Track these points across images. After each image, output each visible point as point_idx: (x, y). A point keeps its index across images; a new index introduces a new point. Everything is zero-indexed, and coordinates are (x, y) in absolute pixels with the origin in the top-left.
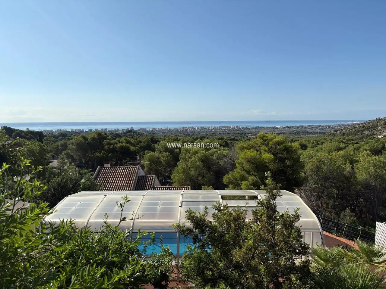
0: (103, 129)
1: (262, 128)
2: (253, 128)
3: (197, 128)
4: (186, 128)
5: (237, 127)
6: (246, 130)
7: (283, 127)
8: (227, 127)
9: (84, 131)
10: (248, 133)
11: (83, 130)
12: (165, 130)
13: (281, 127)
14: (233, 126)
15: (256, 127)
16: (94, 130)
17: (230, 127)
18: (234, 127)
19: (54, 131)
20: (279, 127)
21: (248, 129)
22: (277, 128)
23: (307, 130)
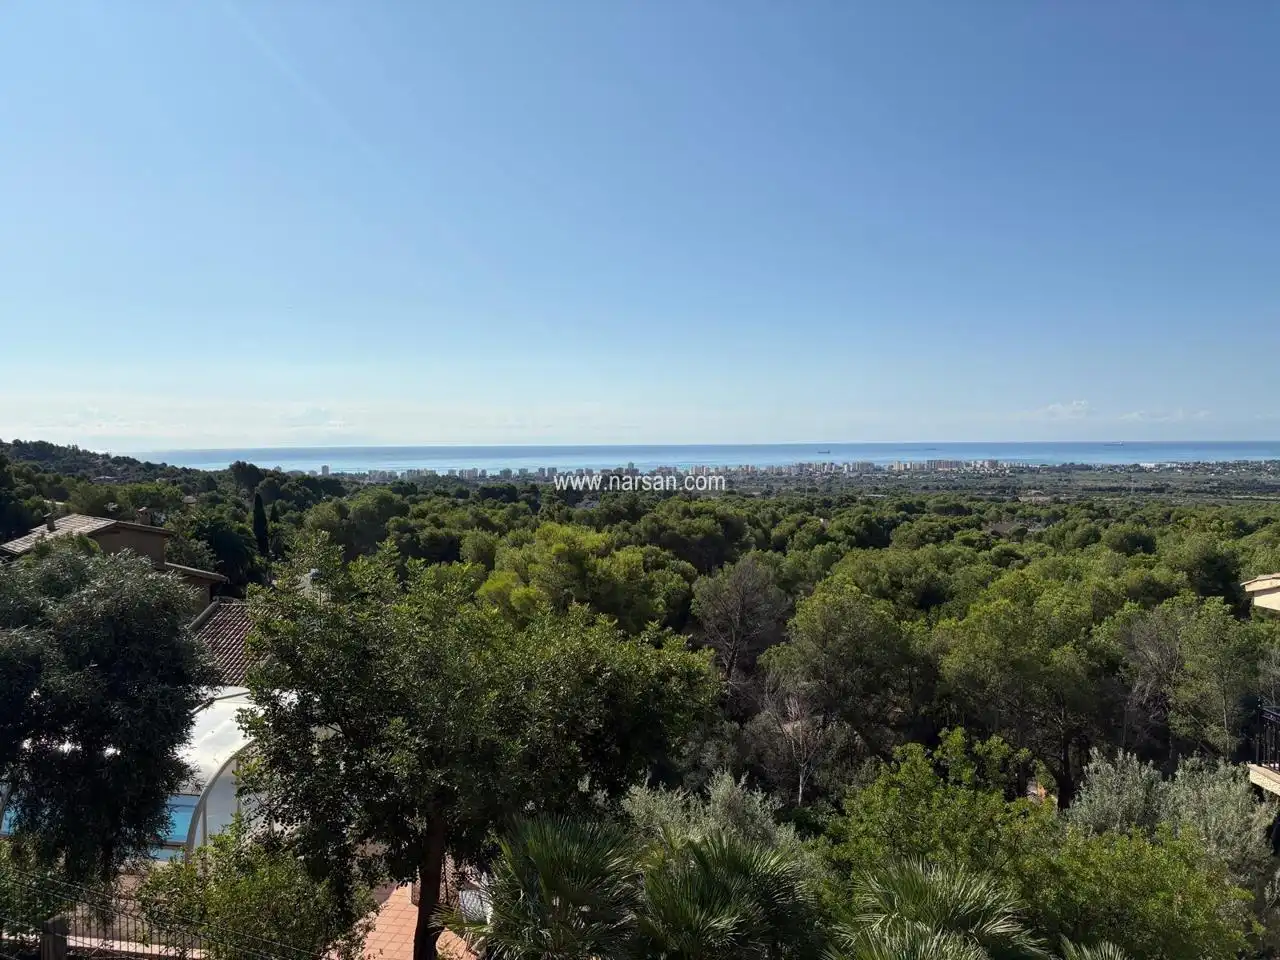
0: (544, 469)
1: (1088, 468)
2: (1051, 469)
3: (849, 466)
4: (810, 465)
5: (994, 464)
6: (1026, 476)
7: (1169, 465)
8: (957, 464)
9: (488, 474)
10: (1029, 488)
11: (484, 471)
12: (735, 473)
13: (1160, 466)
14: (980, 460)
15: (1064, 465)
16: (515, 472)
17: (968, 465)
18: (982, 466)
19: (399, 474)
20: (1153, 465)
21: (1032, 471)
22: (1142, 470)
23: (1264, 477)
